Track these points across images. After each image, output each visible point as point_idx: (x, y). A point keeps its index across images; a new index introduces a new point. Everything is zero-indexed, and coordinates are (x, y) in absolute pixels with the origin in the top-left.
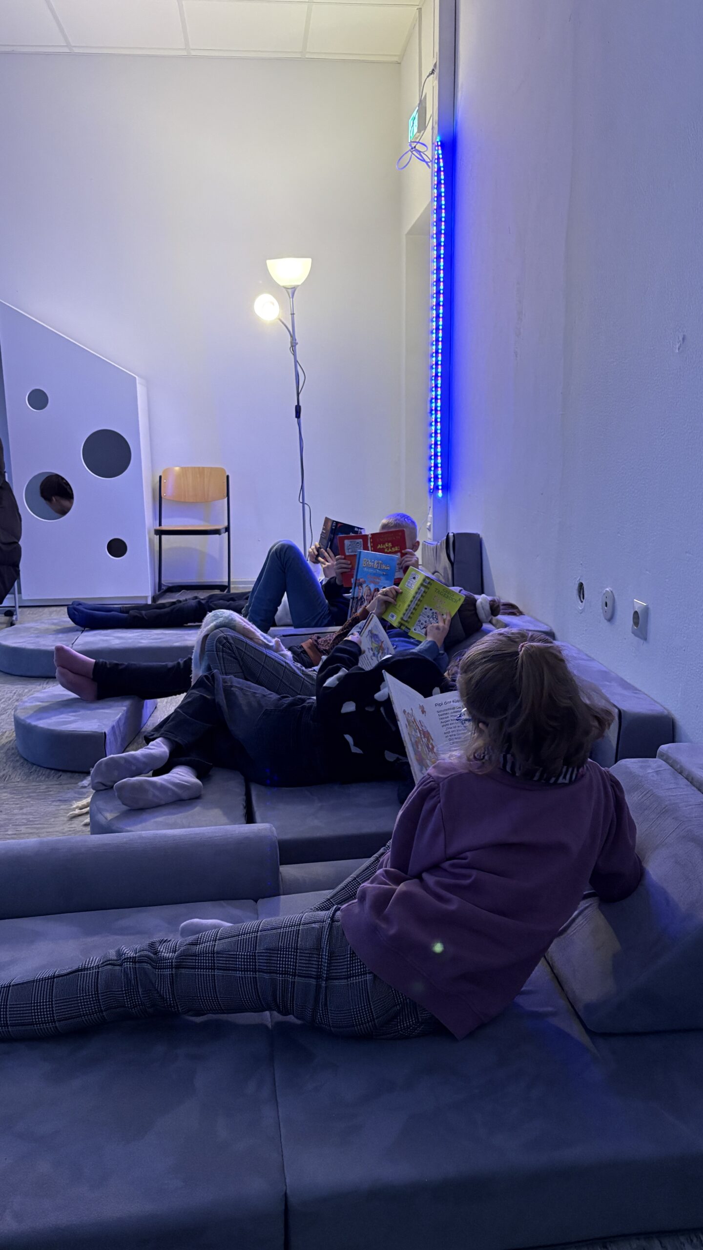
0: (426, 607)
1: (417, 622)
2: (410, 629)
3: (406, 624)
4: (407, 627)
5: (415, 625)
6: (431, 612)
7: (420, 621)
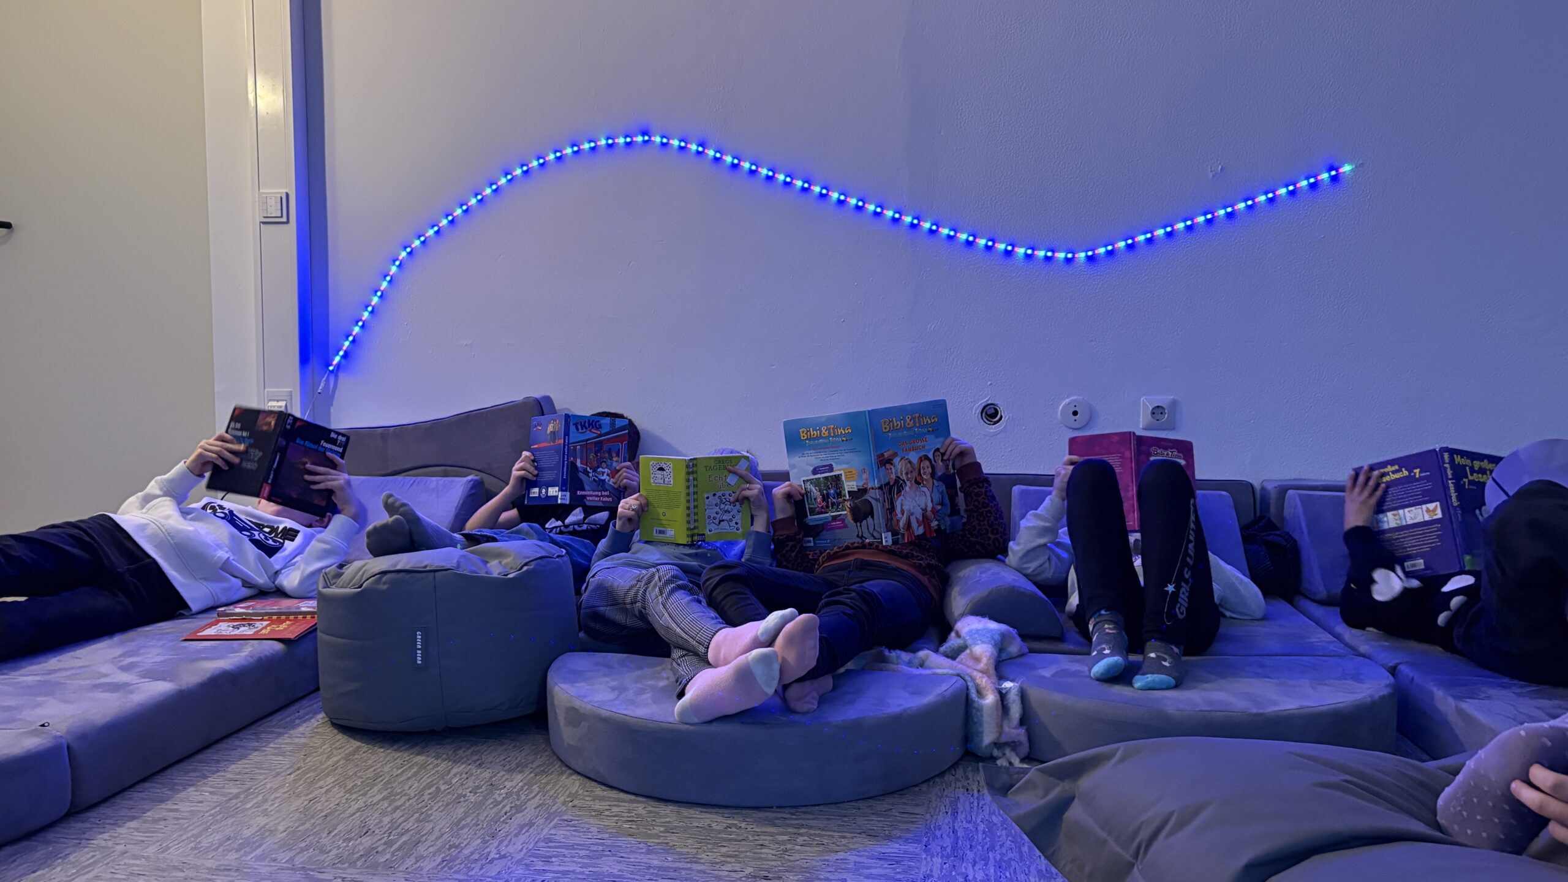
0: (706, 496)
1: (708, 520)
2: (704, 534)
3: (696, 531)
4: (699, 535)
5: (707, 525)
6: (716, 497)
7: (709, 517)
